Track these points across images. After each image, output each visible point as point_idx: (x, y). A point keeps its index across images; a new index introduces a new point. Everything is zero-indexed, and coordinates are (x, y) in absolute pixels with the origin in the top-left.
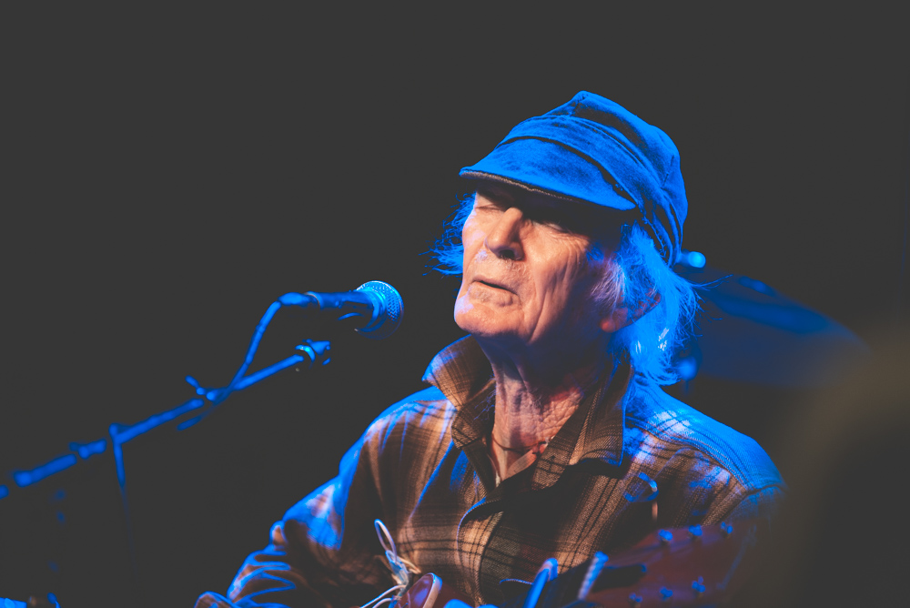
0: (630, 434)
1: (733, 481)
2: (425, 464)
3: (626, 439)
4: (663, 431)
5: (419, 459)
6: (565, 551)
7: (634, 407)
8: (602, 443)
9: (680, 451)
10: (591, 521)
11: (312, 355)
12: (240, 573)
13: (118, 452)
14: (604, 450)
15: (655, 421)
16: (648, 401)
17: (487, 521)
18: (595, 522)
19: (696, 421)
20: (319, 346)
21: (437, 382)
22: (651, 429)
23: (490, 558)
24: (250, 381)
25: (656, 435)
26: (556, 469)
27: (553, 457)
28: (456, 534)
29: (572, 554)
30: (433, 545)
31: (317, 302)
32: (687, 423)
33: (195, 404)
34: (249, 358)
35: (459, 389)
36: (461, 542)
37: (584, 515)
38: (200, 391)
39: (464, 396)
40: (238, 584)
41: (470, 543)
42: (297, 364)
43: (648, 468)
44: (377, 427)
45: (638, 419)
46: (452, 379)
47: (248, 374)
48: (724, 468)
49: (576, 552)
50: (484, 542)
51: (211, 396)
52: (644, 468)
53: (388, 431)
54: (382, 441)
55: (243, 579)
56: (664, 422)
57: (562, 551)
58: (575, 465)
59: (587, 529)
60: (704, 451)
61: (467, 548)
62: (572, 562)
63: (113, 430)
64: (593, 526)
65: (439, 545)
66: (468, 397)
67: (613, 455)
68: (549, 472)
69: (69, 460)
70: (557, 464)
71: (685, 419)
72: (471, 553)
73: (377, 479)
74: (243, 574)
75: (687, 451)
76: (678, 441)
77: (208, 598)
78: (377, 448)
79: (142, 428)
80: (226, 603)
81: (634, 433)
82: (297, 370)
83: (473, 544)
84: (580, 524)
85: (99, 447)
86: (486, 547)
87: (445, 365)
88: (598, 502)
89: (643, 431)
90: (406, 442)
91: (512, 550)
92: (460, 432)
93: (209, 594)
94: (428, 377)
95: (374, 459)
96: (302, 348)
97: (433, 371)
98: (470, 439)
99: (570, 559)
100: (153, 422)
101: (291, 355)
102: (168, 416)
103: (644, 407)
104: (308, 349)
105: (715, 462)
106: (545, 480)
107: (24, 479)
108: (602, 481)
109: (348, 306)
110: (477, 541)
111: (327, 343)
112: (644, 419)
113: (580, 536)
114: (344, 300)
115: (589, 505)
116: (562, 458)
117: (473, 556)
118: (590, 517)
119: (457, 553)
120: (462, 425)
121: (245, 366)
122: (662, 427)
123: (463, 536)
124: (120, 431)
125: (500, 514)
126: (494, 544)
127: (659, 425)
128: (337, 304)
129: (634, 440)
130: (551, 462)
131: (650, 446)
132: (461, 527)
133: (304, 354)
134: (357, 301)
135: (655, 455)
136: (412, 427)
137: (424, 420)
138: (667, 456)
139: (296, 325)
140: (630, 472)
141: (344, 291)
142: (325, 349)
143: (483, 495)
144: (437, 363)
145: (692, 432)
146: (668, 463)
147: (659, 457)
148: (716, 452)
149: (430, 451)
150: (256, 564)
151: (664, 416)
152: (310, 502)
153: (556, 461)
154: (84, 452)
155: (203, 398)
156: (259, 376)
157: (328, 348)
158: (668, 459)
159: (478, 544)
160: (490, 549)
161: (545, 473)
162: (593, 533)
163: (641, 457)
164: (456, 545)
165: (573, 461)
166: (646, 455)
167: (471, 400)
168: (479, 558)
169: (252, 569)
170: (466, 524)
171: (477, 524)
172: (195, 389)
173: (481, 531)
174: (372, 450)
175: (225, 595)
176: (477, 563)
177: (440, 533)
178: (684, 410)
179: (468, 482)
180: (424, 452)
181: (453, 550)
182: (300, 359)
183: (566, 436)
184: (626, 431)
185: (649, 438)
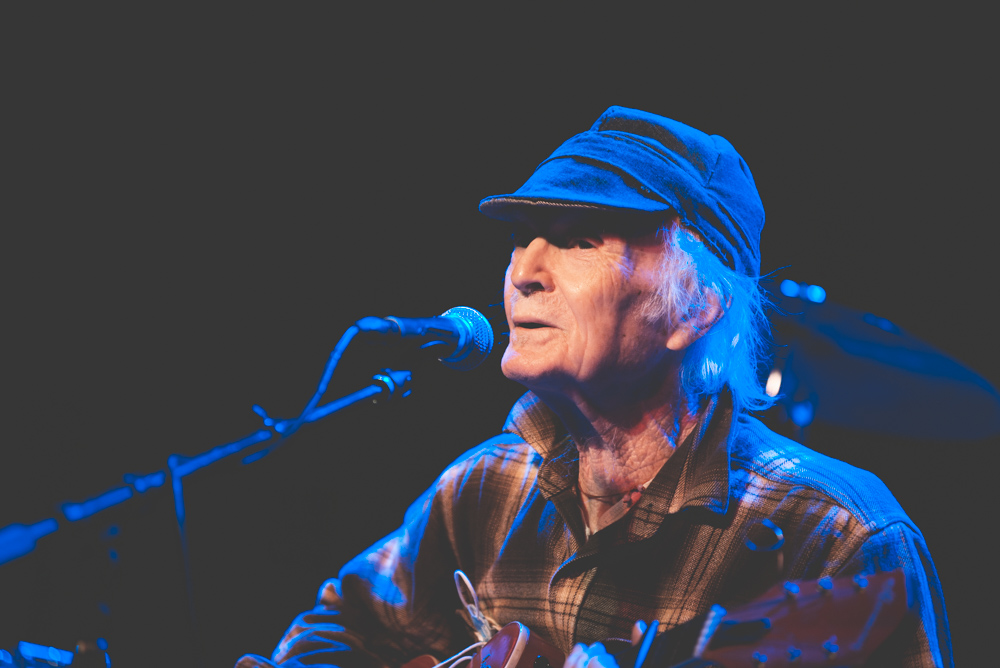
0: (735, 476)
1: (853, 522)
2: (507, 513)
3: (731, 482)
4: (772, 471)
5: (500, 509)
6: (671, 608)
7: (737, 447)
8: (705, 489)
9: (792, 492)
10: (698, 574)
11: (391, 386)
12: (287, 635)
13: (177, 487)
14: (709, 496)
15: (761, 460)
16: (752, 439)
17: (580, 578)
18: (702, 575)
19: (807, 458)
20: (399, 377)
21: (518, 429)
22: (758, 469)
23: (586, 620)
24: (323, 412)
25: (765, 476)
26: (654, 518)
27: (651, 505)
28: (546, 592)
29: (678, 611)
30: (516, 603)
31: (398, 328)
32: (797, 461)
33: (262, 436)
34: (322, 387)
35: (544, 436)
36: (553, 602)
37: (689, 567)
38: (268, 422)
39: (549, 442)
40: (284, 647)
41: (562, 603)
42: (375, 395)
43: (757, 512)
44: (451, 475)
45: (743, 459)
46: (535, 425)
47: (320, 405)
48: (843, 507)
49: (682, 608)
50: (578, 601)
51: (279, 428)
52: (753, 512)
53: (464, 479)
54: (457, 490)
55: (290, 641)
56: (771, 461)
57: (667, 608)
58: (675, 514)
59: (694, 582)
60: (819, 489)
61: (560, 608)
62: (679, 618)
63: (173, 462)
64: (700, 579)
65: (525, 603)
66: (554, 444)
67: (718, 502)
68: (647, 522)
69: (124, 493)
70: (656, 513)
71: (796, 457)
72: (564, 614)
73: (451, 531)
74: (290, 636)
75: (800, 491)
76: (788, 481)
77: (248, 660)
78: (452, 497)
79: (204, 460)
80: (269, 665)
81: (740, 474)
82: (374, 402)
83: (566, 604)
84: (685, 578)
85: (157, 480)
86: (581, 607)
87: (526, 411)
88: (704, 552)
89: (749, 471)
90: (484, 491)
91: (610, 608)
92: (547, 481)
93: (249, 657)
94: (509, 426)
95: (447, 510)
96: (380, 378)
97: (514, 419)
98: (558, 488)
99: (676, 616)
100: (216, 454)
101: (368, 385)
102: (233, 448)
103: (749, 446)
104: (386, 380)
105: (832, 501)
106: (643, 531)
107: (75, 512)
108: (706, 531)
109: (432, 333)
110: (570, 601)
111: (408, 373)
112: (749, 459)
113: (686, 591)
114: (427, 326)
115: (695, 556)
116: (660, 506)
117: (566, 617)
118: (696, 569)
119: (549, 614)
120: (549, 474)
121: (317, 397)
122: (770, 467)
123: (554, 595)
124: (180, 463)
125: (594, 570)
126: (589, 604)
127: (766, 465)
128: (420, 330)
129: (740, 481)
130: (649, 510)
131: (758, 488)
132: (552, 585)
133: (382, 384)
134: (442, 328)
135: (765, 497)
136: (492, 473)
137: (505, 466)
138: (777, 497)
139: (374, 352)
140: (738, 518)
141: (428, 317)
142: (406, 380)
143: (574, 549)
144: (517, 411)
145: (803, 470)
146: (780, 505)
147: (769, 499)
148: (833, 490)
149: (512, 499)
150: (305, 626)
151: (771, 454)
152: (371, 556)
153: (654, 509)
154: (141, 485)
155: (271, 429)
156: (333, 407)
157: (409, 379)
158: (779, 500)
159: (572, 604)
160: (586, 609)
161: (642, 523)
162: (701, 586)
163: (749, 499)
164: (547, 606)
165: (673, 509)
166: (754, 497)
167: (557, 446)
168: (573, 619)
169: (300, 630)
170: (557, 583)
171: (569, 582)
172: (263, 419)
173: (574, 589)
174: (446, 499)
175: (270, 656)
176: (572, 624)
177: (525, 590)
178: (793, 447)
179: (558, 535)
180: (505, 501)
181: (544, 610)
182: (378, 389)
183: (665, 481)
184: (731, 474)
185: (756, 479)
